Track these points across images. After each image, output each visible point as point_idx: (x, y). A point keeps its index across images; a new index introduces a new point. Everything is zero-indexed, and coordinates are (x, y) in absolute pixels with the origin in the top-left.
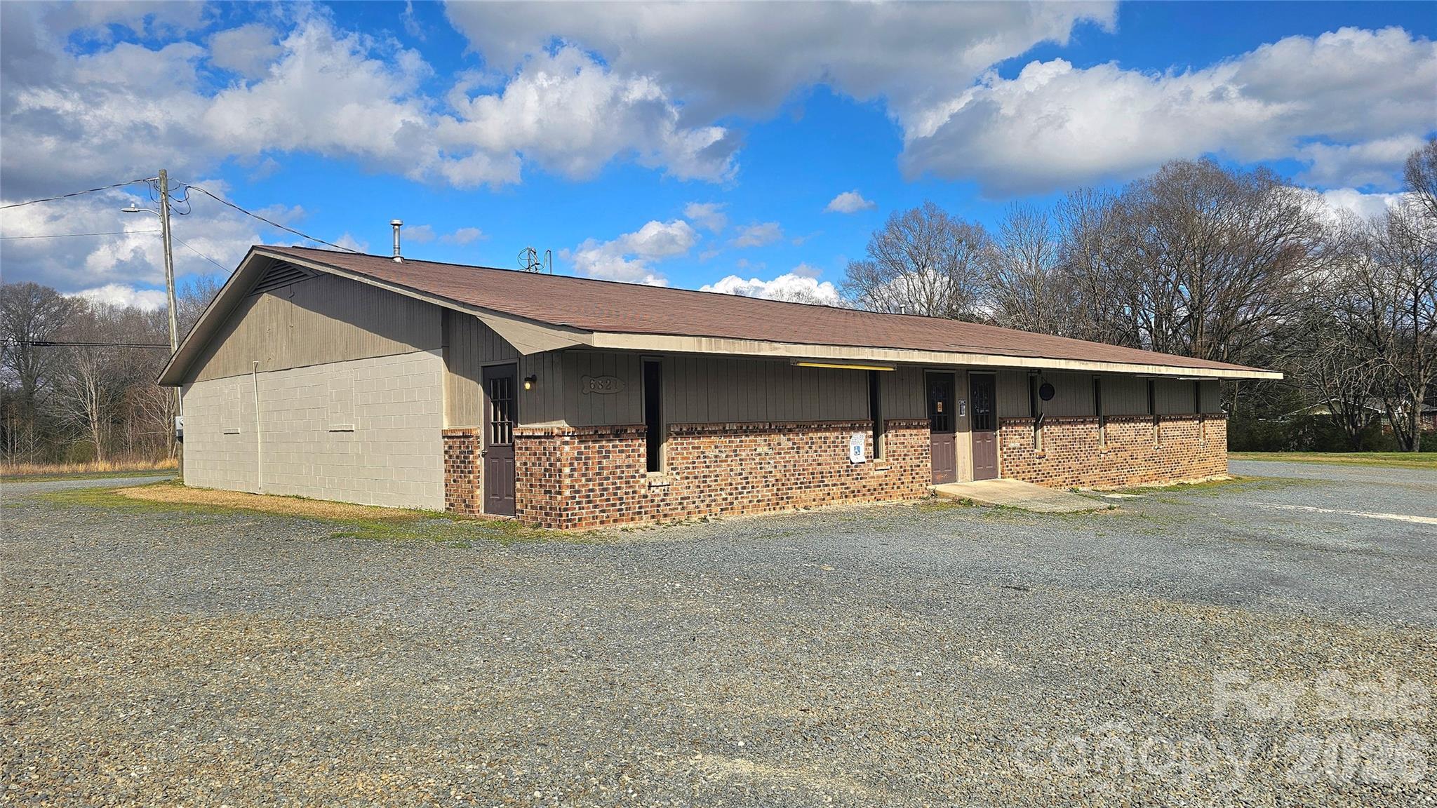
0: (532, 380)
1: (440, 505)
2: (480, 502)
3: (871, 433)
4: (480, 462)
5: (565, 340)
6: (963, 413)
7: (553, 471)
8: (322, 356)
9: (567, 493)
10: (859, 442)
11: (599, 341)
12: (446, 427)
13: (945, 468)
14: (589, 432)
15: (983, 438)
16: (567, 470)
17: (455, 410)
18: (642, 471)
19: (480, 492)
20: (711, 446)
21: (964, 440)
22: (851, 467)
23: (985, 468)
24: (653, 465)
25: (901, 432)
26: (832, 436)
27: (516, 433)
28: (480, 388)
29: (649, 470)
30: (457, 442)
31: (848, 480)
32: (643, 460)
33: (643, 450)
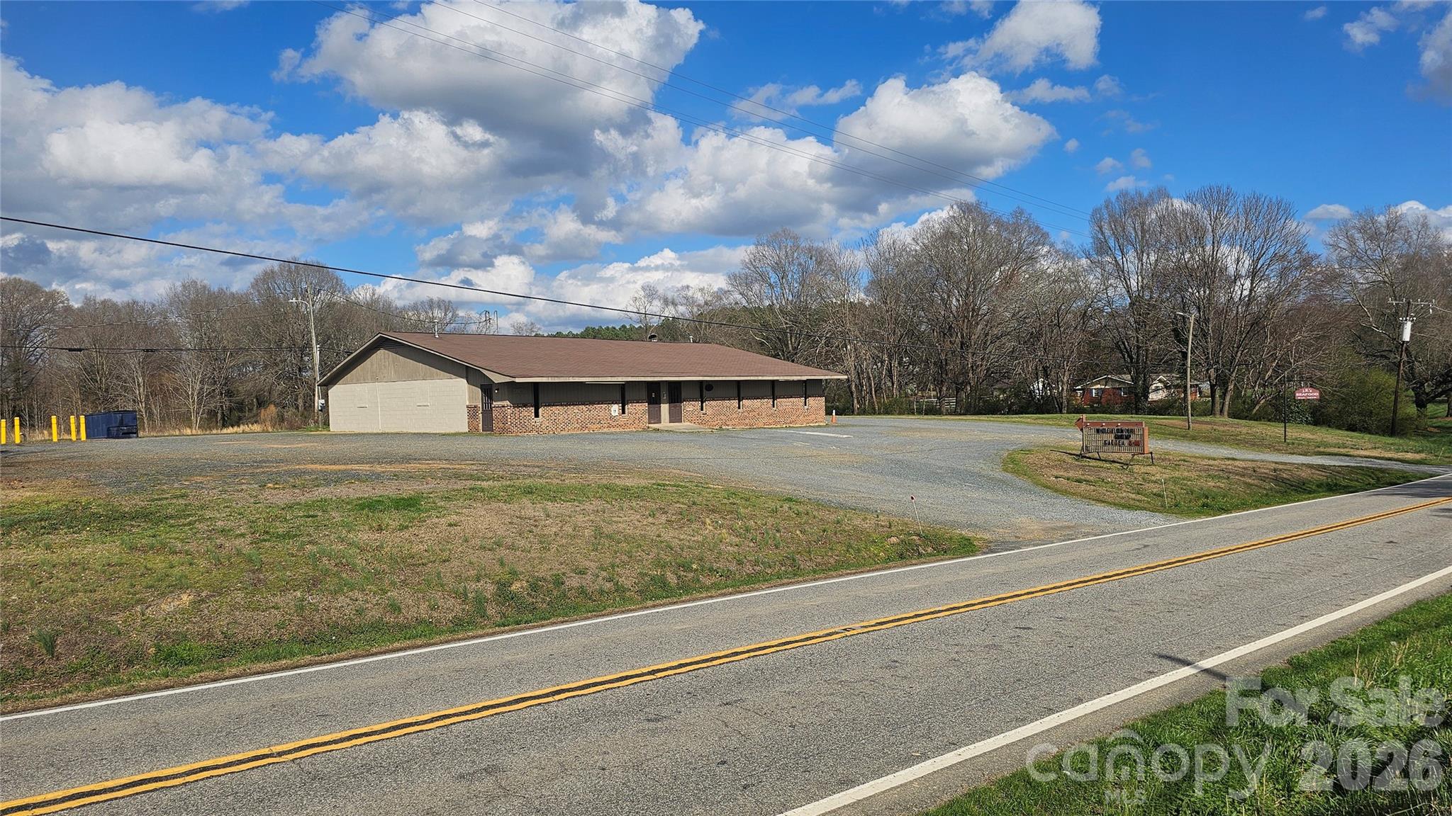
0: (498, 390)
1: (467, 430)
2: (481, 428)
3: (620, 405)
4: (481, 415)
5: (508, 379)
6: (665, 397)
7: (505, 417)
8: (412, 377)
9: (509, 423)
10: (615, 409)
11: (517, 380)
12: (468, 404)
13: (655, 417)
14: (516, 405)
15: (675, 407)
16: (509, 417)
17: (470, 398)
18: (533, 417)
19: (481, 425)
20: (557, 410)
21: (665, 408)
22: (611, 417)
23: (676, 417)
24: (537, 415)
25: (635, 404)
26: (604, 406)
27: (493, 406)
28: (480, 390)
29: (535, 417)
30: (472, 410)
31: (611, 422)
32: (533, 414)
33: (533, 411)
